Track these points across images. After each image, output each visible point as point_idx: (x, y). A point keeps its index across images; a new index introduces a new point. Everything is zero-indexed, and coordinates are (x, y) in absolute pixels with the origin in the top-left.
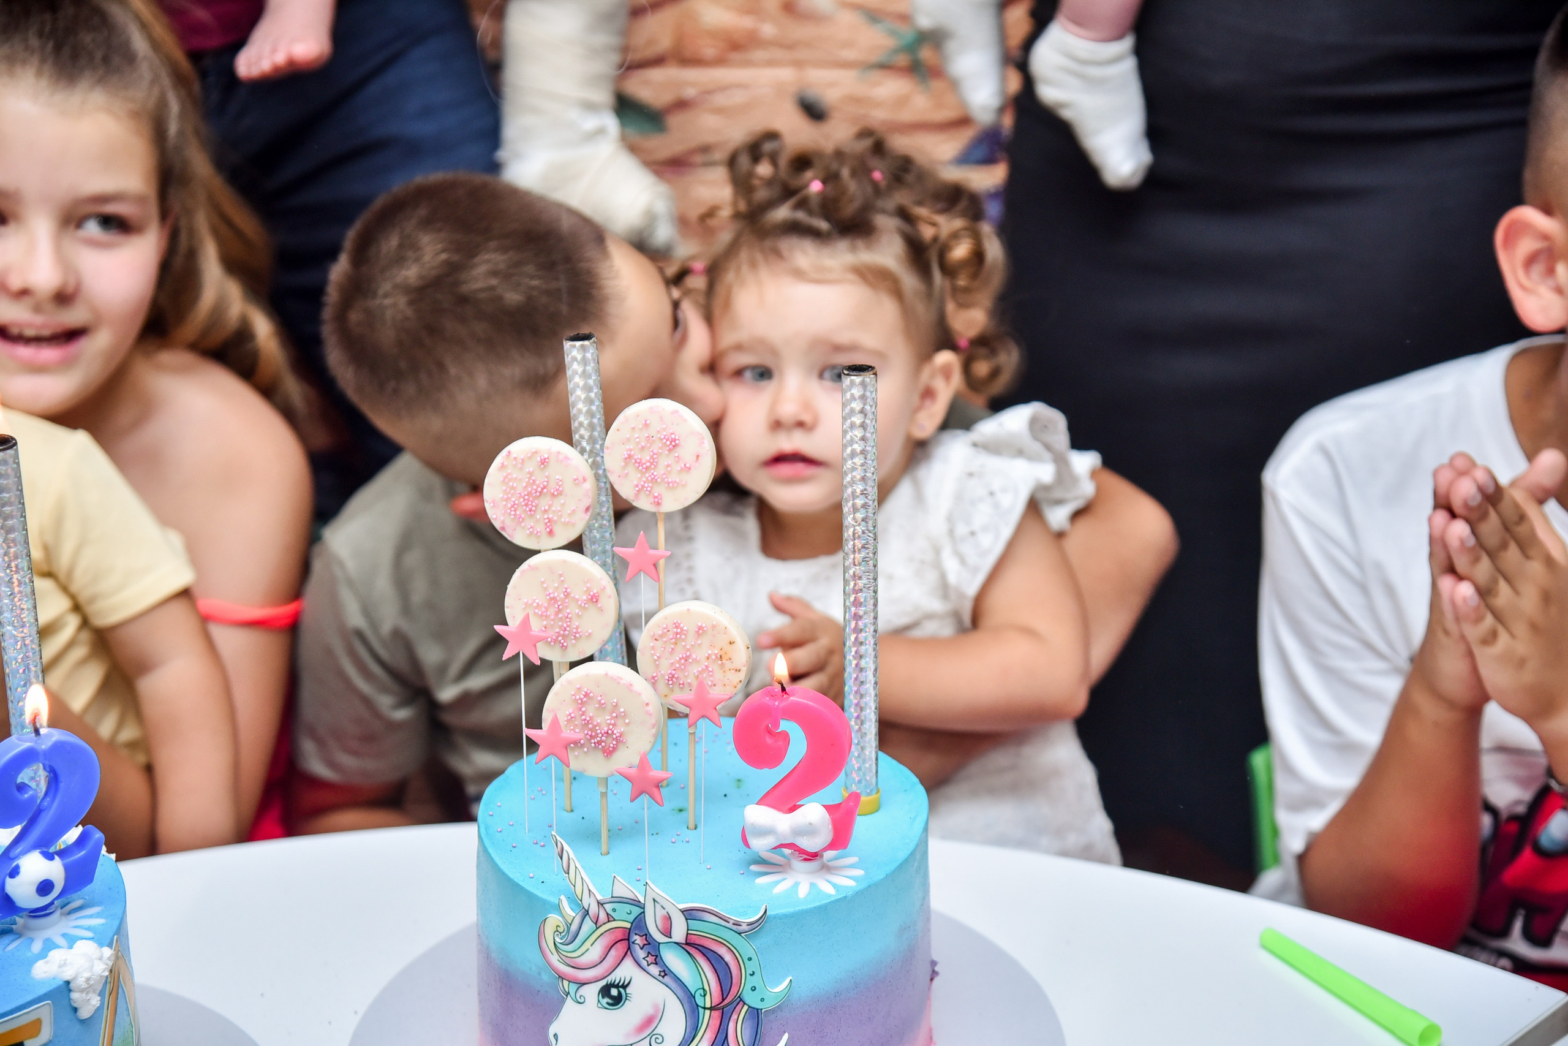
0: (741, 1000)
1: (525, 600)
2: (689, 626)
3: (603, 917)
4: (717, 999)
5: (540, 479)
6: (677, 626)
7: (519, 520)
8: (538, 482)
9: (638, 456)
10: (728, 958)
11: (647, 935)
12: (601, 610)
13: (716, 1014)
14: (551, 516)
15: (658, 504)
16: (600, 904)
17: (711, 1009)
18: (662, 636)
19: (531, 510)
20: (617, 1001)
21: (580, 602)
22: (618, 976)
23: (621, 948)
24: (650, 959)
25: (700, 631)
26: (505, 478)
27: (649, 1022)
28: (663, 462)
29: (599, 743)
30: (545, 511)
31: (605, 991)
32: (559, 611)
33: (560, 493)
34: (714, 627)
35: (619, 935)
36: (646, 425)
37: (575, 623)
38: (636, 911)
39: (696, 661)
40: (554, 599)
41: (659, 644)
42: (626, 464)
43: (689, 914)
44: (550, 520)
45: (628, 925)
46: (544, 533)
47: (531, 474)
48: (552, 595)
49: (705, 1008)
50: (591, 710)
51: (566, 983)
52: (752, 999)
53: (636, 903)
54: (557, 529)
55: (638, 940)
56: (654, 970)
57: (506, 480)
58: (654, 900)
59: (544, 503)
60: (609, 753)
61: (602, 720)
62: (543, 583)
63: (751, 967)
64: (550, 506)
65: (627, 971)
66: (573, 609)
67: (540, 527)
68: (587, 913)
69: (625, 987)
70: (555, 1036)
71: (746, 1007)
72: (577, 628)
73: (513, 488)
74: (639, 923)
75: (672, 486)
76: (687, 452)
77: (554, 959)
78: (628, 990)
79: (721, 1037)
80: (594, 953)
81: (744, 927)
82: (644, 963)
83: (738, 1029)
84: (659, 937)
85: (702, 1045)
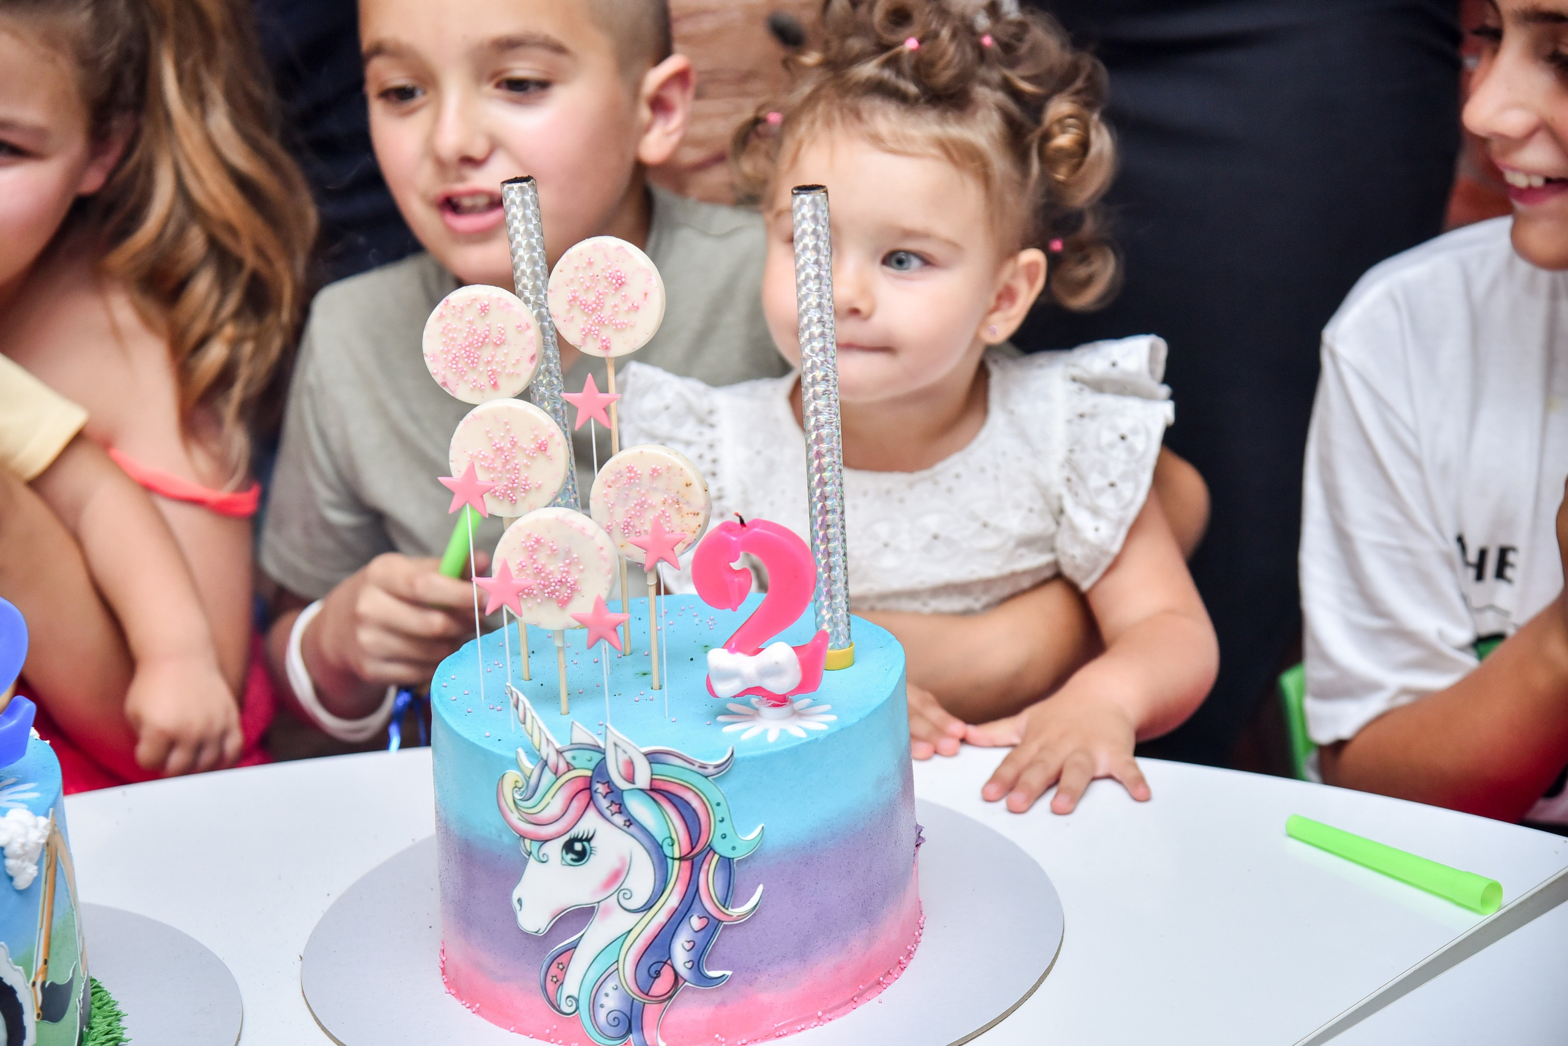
0: (711, 849)
1: (471, 453)
2: (643, 470)
3: (562, 766)
4: (686, 848)
5: (481, 327)
6: (630, 470)
7: (462, 374)
8: (479, 332)
9: (583, 297)
10: (695, 803)
11: (609, 783)
12: (550, 458)
13: (686, 865)
14: (494, 367)
15: (607, 348)
16: (560, 753)
17: (681, 859)
18: (614, 482)
19: (473, 362)
20: (581, 856)
21: (528, 452)
22: (580, 830)
23: (583, 798)
24: (614, 808)
25: (655, 474)
26: (444, 328)
27: (616, 877)
28: (610, 302)
29: (553, 592)
30: (488, 363)
31: (568, 847)
32: (507, 461)
33: (503, 343)
34: (669, 468)
35: (580, 785)
36: (590, 263)
37: (524, 474)
38: (597, 757)
39: (652, 506)
40: (500, 449)
41: (612, 491)
42: (571, 306)
43: (652, 757)
44: (494, 372)
45: (589, 773)
46: (488, 386)
47: (471, 322)
48: (498, 446)
49: (673, 859)
50: (542, 558)
51: (527, 842)
52: (723, 848)
53: (597, 749)
54: (502, 381)
55: (600, 788)
56: (619, 819)
57: (445, 331)
58: (615, 745)
59: (486, 353)
60: (563, 603)
61: (555, 568)
62: (488, 432)
63: (720, 812)
64: (493, 357)
65: (590, 823)
66: (521, 459)
67: (484, 380)
68: (545, 764)
69: (589, 840)
70: (519, 900)
71: (716, 857)
72: (526, 479)
73: (453, 339)
74: (600, 771)
75: (620, 328)
76: (633, 291)
77: (514, 817)
78: (593, 843)
79: (692, 889)
80: (555, 806)
81: (711, 770)
82: (608, 813)
83: (710, 880)
84: (622, 784)
85: (672, 900)
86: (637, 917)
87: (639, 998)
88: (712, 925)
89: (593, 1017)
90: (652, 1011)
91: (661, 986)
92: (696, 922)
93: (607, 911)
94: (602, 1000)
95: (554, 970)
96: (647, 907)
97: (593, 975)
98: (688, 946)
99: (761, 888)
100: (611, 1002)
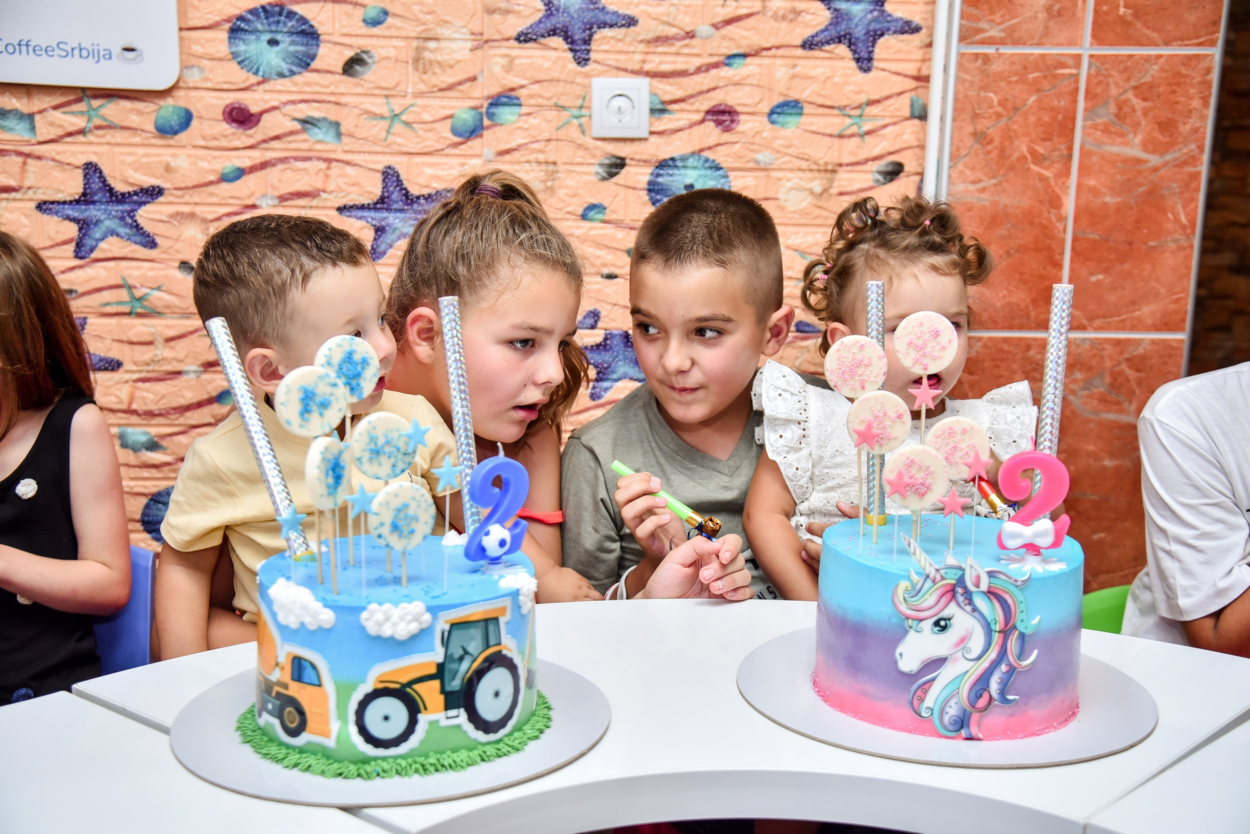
0: (1015, 628)
1: (861, 418)
2: (958, 429)
3: (938, 578)
4: (1003, 626)
5: (859, 357)
6: (951, 429)
7: (846, 381)
8: (858, 359)
9: (916, 341)
10: (1010, 601)
11: (965, 588)
12: (904, 422)
13: (1002, 635)
14: (864, 378)
16: (937, 570)
17: (1000, 632)
18: (941, 435)
19: (853, 375)
20: (944, 628)
21: (892, 418)
22: (945, 613)
23: (949, 595)
24: (966, 602)
25: (964, 431)
26: (839, 356)
27: (962, 640)
28: (930, 345)
29: (917, 489)
30: (861, 375)
31: (937, 623)
32: (880, 423)
33: (870, 365)
34: (972, 428)
35: (948, 588)
36: (921, 324)
37: (889, 431)
38: (960, 573)
39: (961, 449)
40: (877, 417)
41: (939, 440)
42: (907, 348)
43: (991, 574)
44: (863, 380)
45: (954, 582)
46: (859, 388)
47: (854, 353)
48: (876, 415)
49: (995, 632)
50: (913, 471)
51: (910, 621)
52: (1021, 627)
53: (960, 568)
54: (867, 385)
55: (959, 590)
56: (968, 608)
57: (836, 358)
58: (971, 566)
59: (860, 371)
60: (922, 495)
61: (919, 476)
63: (1022, 607)
64: (864, 372)
65: (952, 610)
66: (888, 423)
67: (857, 385)
68: (928, 576)
69: (949, 619)
70: (901, 655)
71: (1017, 632)
72: (890, 433)
73: (843, 362)
74: (961, 581)
75: (934, 358)
76: (943, 339)
77: (903, 607)
78: (952, 621)
79: (1003, 649)
80: (931, 600)
81: (1019, 583)
82: (962, 604)
83: (1013, 644)
84: (971, 588)
85: (992, 654)
86: (973, 663)
87: (969, 709)
88: (1012, 670)
89: (941, 719)
90: (975, 717)
91: (982, 703)
92: (1004, 668)
93: (956, 660)
94: (948, 709)
95: (919, 693)
96: (979, 658)
97: (944, 696)
98: (999, 681)
99: (1036, 652)
100: (953, 711)
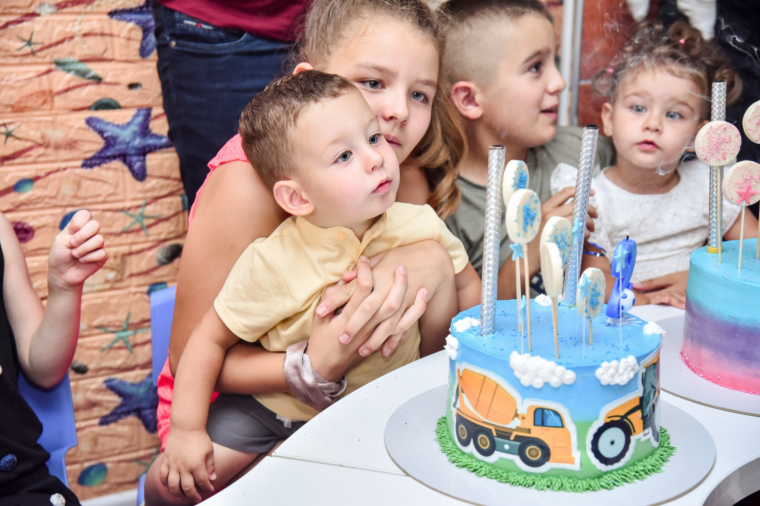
5: (723, 136)
7: (713, 154)
8: (722, 138)
14: (725, 151)
19: (718, 150)
21: (756, 180)
26: (709, 137)
30: (723, 149)
33: (731, 141)
40: (746, 180)
44: (725, 153)
46: (722, 158)
47: (719, 134)
48: (746, 178)
54: (727, 156)
59: (723, 146)
62: (743, 173)
64: (726, 147)
67: (720, 157)
73: (712, 141)
